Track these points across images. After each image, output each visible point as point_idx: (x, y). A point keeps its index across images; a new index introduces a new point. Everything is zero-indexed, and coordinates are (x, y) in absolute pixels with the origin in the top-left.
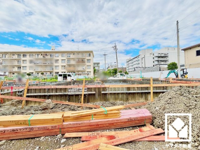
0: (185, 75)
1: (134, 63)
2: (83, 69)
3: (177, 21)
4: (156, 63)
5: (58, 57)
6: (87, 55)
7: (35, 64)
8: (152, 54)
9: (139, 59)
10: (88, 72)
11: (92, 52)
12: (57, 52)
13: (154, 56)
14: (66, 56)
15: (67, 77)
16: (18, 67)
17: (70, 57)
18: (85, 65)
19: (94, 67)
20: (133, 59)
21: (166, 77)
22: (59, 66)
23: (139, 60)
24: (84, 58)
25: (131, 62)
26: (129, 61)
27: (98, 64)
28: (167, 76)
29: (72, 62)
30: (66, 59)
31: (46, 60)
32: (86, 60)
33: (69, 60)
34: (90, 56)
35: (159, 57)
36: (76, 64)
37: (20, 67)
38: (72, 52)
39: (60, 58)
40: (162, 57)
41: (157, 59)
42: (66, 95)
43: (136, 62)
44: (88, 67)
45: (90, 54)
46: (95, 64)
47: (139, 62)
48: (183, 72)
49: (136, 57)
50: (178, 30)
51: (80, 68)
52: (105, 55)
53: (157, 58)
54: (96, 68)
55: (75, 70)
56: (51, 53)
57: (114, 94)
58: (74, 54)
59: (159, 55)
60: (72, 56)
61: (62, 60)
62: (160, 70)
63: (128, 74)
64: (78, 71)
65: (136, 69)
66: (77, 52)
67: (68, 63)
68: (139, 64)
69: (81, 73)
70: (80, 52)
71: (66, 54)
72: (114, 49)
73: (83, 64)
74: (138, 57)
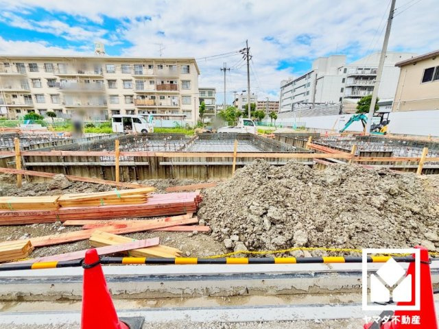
0: (382, 127)
1: (298, 91)
2: (174, 103)
5: (114, 72)
6: (182, 70)
7: (61, 88)
8: (343, 70)
9: (310, 80)
10: (184, 111)
11: (192, 61)
12: (109, 61)
13: (345, 76)
14: (133, 72)
15: (133, 123)
16: (26, 97)
17: (141, 73)
18: (176, 94)
19: (201, 100)
20: (297, 80)
22: (117, 96)
23: (309, 84)
24: (176, 78)
25: (290, 87)
26: (286, 86)
27: (211, 91)
28: (344, 126)
29: (149, 88)
30: (134, 80)
31: (87, 80)
32: (179, 83)
33: (140, 82)
34: (189, 72)
35: (357, 78)
36: (156, 91)
37: (30, 97)
38: (145, 61)
39: (118, 75)
40: (366, 78)
41: (351, 82)
42: (98, 167)
43: (303, 90)
44: (185, 100)
45: (188, 66)
46: (202, 91)
47: (309, 89)
48: (382, 119)
50: (392, 12)
51: (166, 103)
52: (225, 69)
53: (352, 79)
54: (206, 102)
55: (155, 105)
56: (96, 63)
58: (150, 66)
59: (360, 73)
60: (146, 72)
61: (124, 81)
63: (276, 118)
64: (163, 110)
65: (296, 106)
66: (156, 61)
67: (137, 88)
68: (308, 93)
69: (170, 114)
70: (164, 61)
71: (132, 65)
72: (243, 55)
73: (173, 92)
74: (307, 77)
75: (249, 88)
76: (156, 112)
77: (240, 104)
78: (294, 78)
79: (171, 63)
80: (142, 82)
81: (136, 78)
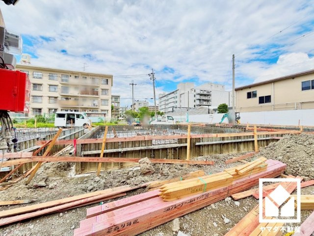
0: (238, 120)
1: (170, 101)
2: (94, 105)
3: (233, 55)
4: (198, 102)
5: (40, 78)
6: (102, 82)
8: (193, 90)
9: (176, 95)
10: (102, 111)
11: (111, 77)
12: (37, 69)
13: (195, 93)
14: (60, 79)
15: (76, 118)
17: (67, 81)
18: (98, 98)
20: (169, 94)
21: (220, 122)
22: (41, 96)
23: (176, 97)
24: (98, 87)
25: (165, 98)
26: (162, 97)
27: (117, 97)
28: (221, 120)
29: (72, 92)
30: (60, 85)
32: (100, 91)
33: (66, 87)
34: (107, 84)
35: (201, 95)
36: (79, 95)
38: (73, 73)
39: (45, 81)
40: (205, 95)
41: (198, 97)
43: (173, 100)
44: (103, 103)
45: (107, 80)
47: (177, 100)
48: (236, 116)
49: (173, 93)
51: (88, 104)
52: (133, 84)
55: (78, 105)
58: (76, 77)
59: (202, 93)
60: (72, 80)
61: (50, 85)
62: (209, 113)
64: (85, 109)
65: (174, 109)
66: (82, 74)
67: (62, 92)
68: (176, 102)
69: (90, 112)
70: (88, 75)
71: (60, 75)
72: (150, 77)
73: (94, 96)
74: (175, 93)
75: (155, 97)
76: (78, 111)
77: (137, 107)
79: (93, 76)
81: (62, 84)
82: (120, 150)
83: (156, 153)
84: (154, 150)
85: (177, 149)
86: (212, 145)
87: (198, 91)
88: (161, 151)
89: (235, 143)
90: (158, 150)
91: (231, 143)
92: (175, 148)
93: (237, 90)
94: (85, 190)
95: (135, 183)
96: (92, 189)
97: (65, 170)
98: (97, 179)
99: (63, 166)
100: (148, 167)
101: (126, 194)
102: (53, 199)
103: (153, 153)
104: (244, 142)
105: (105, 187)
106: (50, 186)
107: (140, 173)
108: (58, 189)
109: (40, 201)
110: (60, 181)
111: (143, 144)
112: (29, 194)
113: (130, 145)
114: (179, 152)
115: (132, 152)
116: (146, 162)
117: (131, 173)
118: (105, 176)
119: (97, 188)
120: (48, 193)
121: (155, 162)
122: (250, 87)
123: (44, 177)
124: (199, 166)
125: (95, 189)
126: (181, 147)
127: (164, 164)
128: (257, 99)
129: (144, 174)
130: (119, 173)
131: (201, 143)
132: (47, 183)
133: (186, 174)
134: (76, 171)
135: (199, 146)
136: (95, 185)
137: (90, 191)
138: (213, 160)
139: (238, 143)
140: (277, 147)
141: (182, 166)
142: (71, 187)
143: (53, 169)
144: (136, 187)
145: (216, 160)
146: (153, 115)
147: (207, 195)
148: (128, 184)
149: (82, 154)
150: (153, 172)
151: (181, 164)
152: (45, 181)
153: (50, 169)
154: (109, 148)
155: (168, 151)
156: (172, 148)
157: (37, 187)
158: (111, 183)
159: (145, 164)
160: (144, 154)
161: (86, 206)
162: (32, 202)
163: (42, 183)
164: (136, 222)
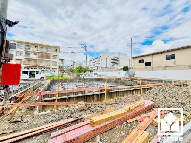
1: (96, 63)
2: (48, 65)
3: (131, 39)
4: (112, 64)
6: (53, 51)
8: (109, 57)
9: (100, 59)
10: (53, 69)
11: (59, 48)
13: (110, 59)
14: (24, 48)
15: (36, 74)
17: (29, 49)
18: (50, 61)
20: (95, 59)
21: (124, 76)
24: (50, 54)
25: (93, 61)
26: (91, 61)
27: (63, 60)
29: (32, 56)
30: (24, 52)
32: (51, 56)
33: (28, 54)
34: (56, 52)
35: (114, 60)
36: (38, 58)
38: (33, 44)
40: (116, 60)
41: (112, 61)
42: (84, 96)
44: (53, 63)
45: (57, 49)
46: (60, 60)
47: (99, 62)
49: (98, 58)
51: (43, 64)
52: (73, 53)
53: (112, 60)
55: (36, 65)
57: (116, 92)
58: (35, 47)
59: (114, 58)
60: (33, 49)
61: (17, 52)
62: (118, 71)
64: (41, 67)
65: (98, 68)
66: (40, 45)
67: (26, 56)
68: (99, 64)
69: (45, 70)
70: (44, 46)
71: (24, 45)
72: (84, 49)
73: (48, 59)
74: (99, 58)
76: (36, 69)
77: (75, 66)
78: (94, 58)
79: (47, 47)
80: (30, 53)
81: (26, 51)
82: (66, 97)
83: (88, 98)
84: (86, 96)
85: (99, 95)
86: (119, 92)
87: (112, 58)
88: (90, 96)
89: (131, 90)
90: (89, 96)
91: (129, 90)
92: (98, 95)
93: (133, 58)
94: (46, 122)
95: (76, 117)
96: (51, 121)
97: (32, 110)
98: (54, 115)
99: (31, 108)
100: (83, 107)
101: (71, 123)
102: (27, 129)
103: (85, 98)
104: (136, 90)
105: (59, 119)
106: (24, 121)
107: (78, 110)
108: (30, 123)
109: (19, 131)
110: (30, 117)
111: (80, 93)
112: (11, 126)
113: (72, 94)
114: (100, 96)
115: (74, 98)
116: (82, 104)
117: (73, 111)
118: (58, 113)
119: (54, 121)
120: (23, 125)
121: (87, 104)
122: (140, 57)
123: (20, 115)
124: (111, 105)
125: (53, 121)
126: (102, 94)
127: (92, 104)
128: (144, 64)
129: (81, 111)
130: (66, 111)
131: (113, 91)
132: (22, 119)
133: (104, 110)
134: (40, 110)
135: (112, 93)
136: (53, 119)
137: (50, 122)
138: (119, 101)
139: (132, 90)
140: (151, 93)
141: (102, 105)
142: (37, 121)
143: (25, 110)
144: (77, 119)
145: (120, 101)
146: (85, 72)
147: (114, 122)
148: (72, 117)
149: (44, 100)
150: (85, 110)
151: (101, 104)
152: (21, 118)
153: (23, 110)
154: (59, 96)
155: (94, 96)
156: (96, 95)
157: (16, 122)
158: (62, 117)
159: (81, 105)
160: (80, 98)
161: (48, 132)
162: (14, 132)
163: (19, 119)
164: (78, 138)
